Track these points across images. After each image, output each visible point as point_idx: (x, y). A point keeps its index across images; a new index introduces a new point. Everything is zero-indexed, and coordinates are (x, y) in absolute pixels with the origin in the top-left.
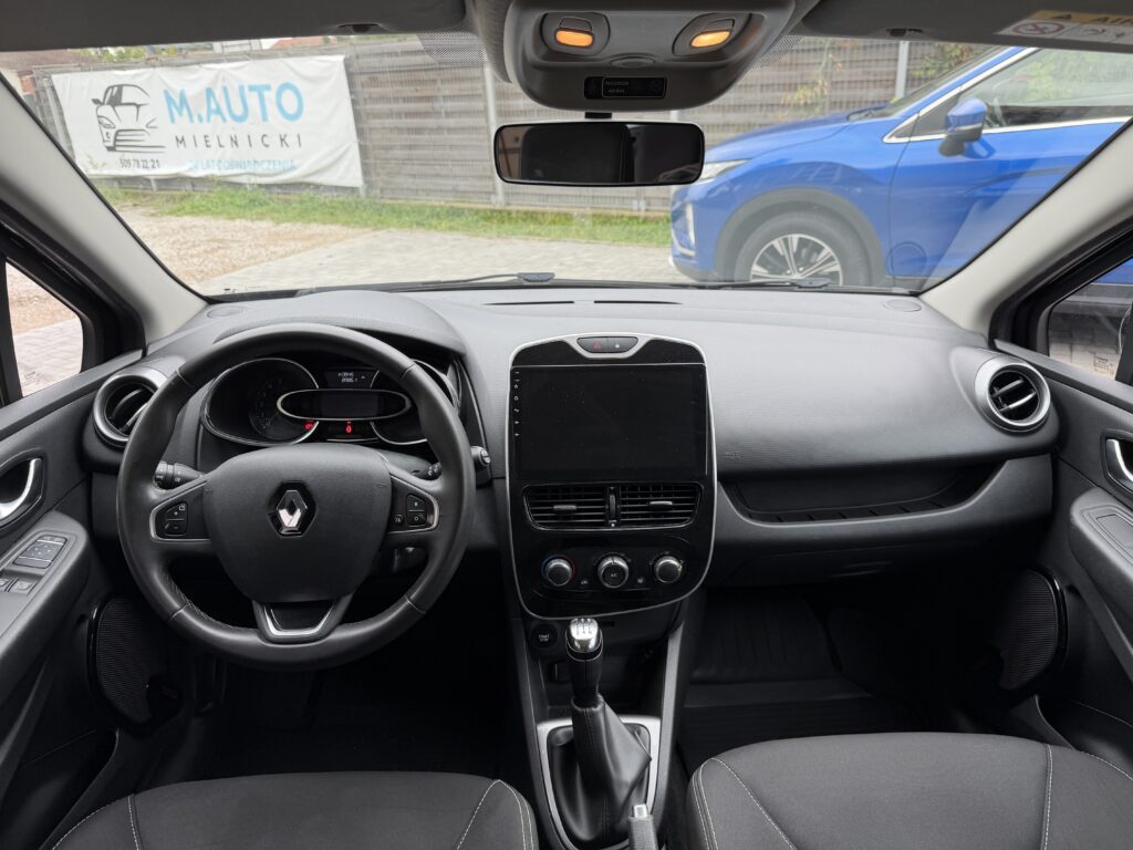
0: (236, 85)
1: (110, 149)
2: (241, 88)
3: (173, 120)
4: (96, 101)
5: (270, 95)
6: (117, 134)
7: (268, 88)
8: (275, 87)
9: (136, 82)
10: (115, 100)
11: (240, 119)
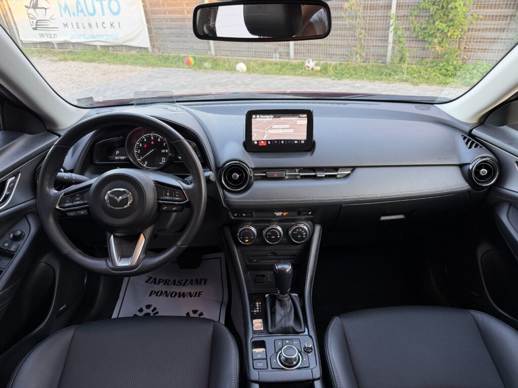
1: (35, 29)
3: (62, 16)
4: (27, 7)
5: (105, 3)
6: (37, 22)
10: (35, 6)
11: (92, 15)
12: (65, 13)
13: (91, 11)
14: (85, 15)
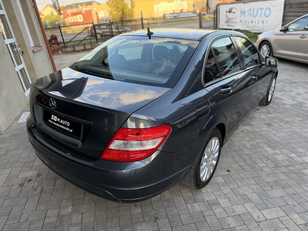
0: (257, 8)
1: (226, 22)
3: (241, 16)
4: (227, 12)
5: (263, 11)
6: (228, 19)
9: (236, 7)
10: (230, 12)
11: (254, 16)
12: (243, 15)
13: (255, 14)
14: (251, 17)
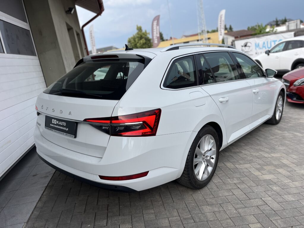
0: (270, 41)
2: (271, 42)
3: (256, 49)
4: (242, 46)
7: (276, 41)
8: (278, 40)
9: (250, 41)
10: (246, 46)
13: (269, 46)
